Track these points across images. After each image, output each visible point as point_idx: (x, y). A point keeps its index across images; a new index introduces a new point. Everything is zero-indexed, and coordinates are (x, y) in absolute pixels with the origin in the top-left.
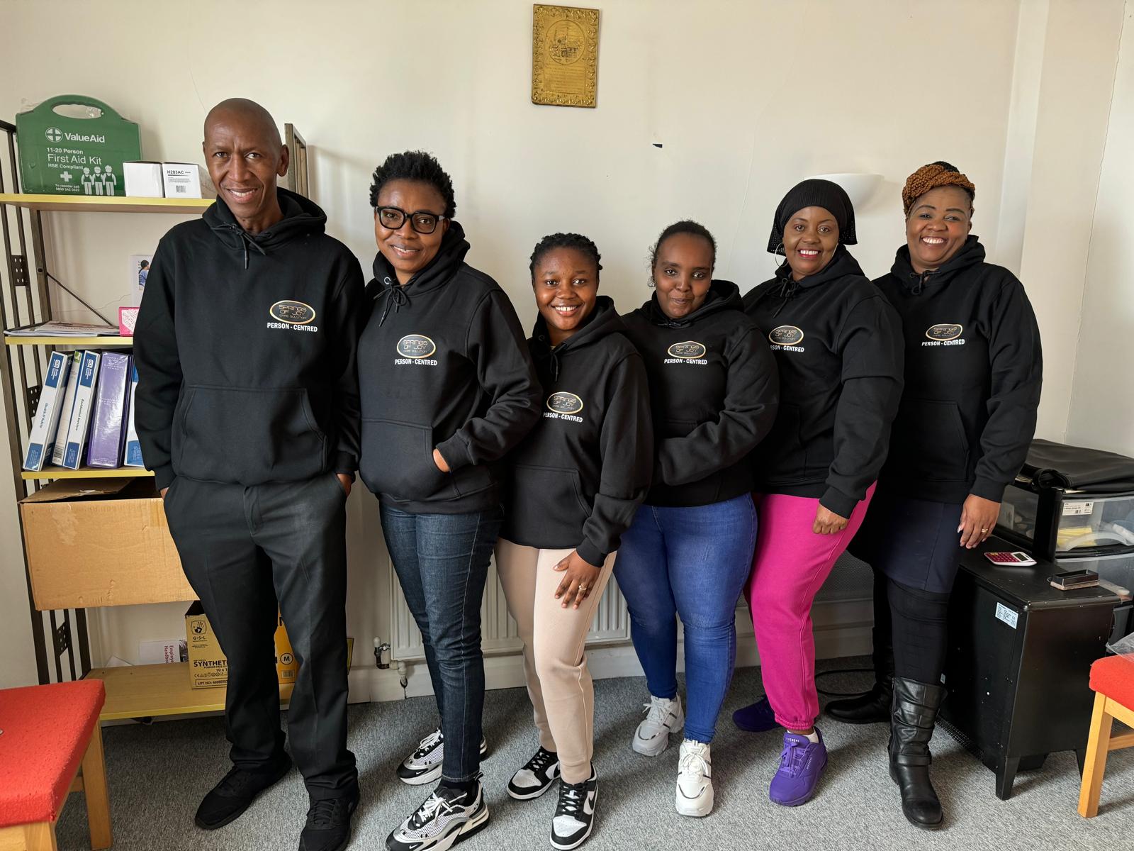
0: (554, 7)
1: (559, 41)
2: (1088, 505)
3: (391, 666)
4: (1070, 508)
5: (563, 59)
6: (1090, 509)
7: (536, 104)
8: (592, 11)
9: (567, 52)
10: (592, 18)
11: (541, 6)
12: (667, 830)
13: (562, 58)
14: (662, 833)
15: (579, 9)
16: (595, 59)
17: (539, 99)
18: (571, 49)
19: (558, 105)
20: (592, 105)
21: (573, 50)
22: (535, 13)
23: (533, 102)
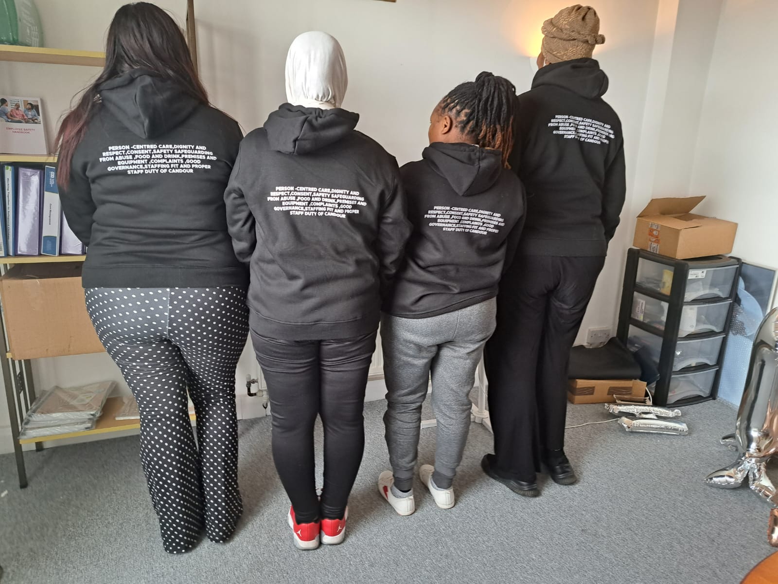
2: (703, 272)
3: (258, 394)
4: (693, 274)
6: (704, 274)
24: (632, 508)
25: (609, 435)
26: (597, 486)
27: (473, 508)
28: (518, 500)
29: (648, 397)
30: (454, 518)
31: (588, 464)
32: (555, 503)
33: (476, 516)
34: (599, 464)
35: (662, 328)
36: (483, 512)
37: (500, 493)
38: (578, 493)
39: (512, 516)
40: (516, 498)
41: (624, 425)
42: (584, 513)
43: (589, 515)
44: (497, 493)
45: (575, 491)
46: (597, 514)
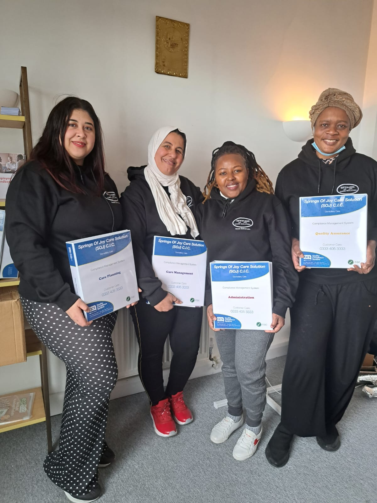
0: (167, 19)
1: (169, 39)
5: (171, 50)
7: (158, 73)
8: (186, 24)
9: (174, 45)
10: (186, 27)
11: (160, 17)
12: (258, 461)
13: (171, 48)
14: (256, 463)
15: (180, 22)
16: (187, 51)
17: (159, 71)
18: (175, 44)
19: (168, 75)
20: (186, 77)
21: (176, 45)
22: (157, 21)
23: (156, 72)
25: (357, 401)
26: (364, 452)
27: (275, 487)
28: (308, 474)
29: (376, 366)
30: (261, 500)
31: (351, 431)
32: (337, 474)
33: (279, 496)
34: (359, 430)
36: (284, 491)
37: (292, 468)
38: (352, 461)
39: (307, 492)
40: (305, 472)
41: (368, 393)
42: (362, 482)
43: (367, 483)
45: (349, 460)
46: (373, 482)
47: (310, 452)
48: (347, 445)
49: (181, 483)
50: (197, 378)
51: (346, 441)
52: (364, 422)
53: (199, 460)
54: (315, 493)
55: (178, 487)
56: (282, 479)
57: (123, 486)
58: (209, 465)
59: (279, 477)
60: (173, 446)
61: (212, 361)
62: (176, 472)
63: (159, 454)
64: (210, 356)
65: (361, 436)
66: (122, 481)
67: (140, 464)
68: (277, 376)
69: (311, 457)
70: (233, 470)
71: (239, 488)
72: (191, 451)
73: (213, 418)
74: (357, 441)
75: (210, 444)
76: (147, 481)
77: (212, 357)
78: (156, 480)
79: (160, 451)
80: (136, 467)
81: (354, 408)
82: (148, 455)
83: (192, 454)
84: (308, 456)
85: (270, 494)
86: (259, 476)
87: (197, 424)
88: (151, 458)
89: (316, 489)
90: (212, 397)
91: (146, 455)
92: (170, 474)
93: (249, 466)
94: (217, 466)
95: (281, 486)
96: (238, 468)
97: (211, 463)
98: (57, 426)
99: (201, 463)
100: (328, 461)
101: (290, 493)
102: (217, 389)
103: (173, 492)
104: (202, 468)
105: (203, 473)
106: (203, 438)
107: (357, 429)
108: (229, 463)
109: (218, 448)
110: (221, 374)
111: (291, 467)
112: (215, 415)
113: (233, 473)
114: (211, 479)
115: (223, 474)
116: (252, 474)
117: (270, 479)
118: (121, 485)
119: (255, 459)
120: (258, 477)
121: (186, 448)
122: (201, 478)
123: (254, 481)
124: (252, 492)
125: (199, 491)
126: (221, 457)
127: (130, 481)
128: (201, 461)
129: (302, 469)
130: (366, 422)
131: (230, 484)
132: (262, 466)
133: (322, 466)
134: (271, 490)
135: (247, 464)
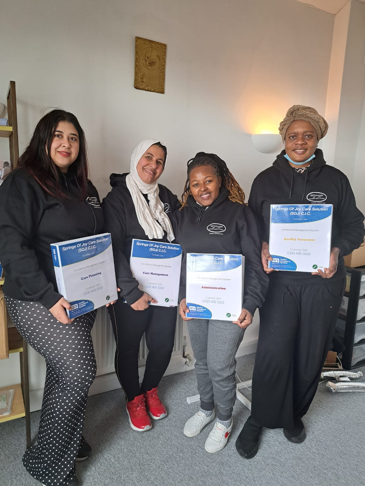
0: (146, 40)
1: (148, 57)
4: (364, 278)
5: (149, 67)
7: (136, 88)
8: (163, 44)
9: (152, 64)
10: (163, 47)
11: (139, 38)
12: (228, 453)
13: (149, 66)
14: (227, 455)
15: (157, 43)
16: (164, 69)
17: (138, 86)
18: (153, 62)
19: (146, 90)
20: (163, 92)
22: (136, 41)
23: (135, 87)
24: (357, 462)
25: (322, 396)
26: (328, 444)
27: (244, 478)
29: (339, 363)
31: (315, 423)
32: (303, 464)
35: (345, 314)
36: (253, 481)
37: (261, 460)
38: (316, 452)
39: (275, 482)
40: (273, 463)
41: (331, 388)
42: (326, 471)
43: (330, 473)
44: (258, 459)
45: (314, 451)
47: (277, 443)
48: (312, 437)
49: (155, 475)
50: (171, 375)
51: (311, 433)
52: (328, 415)
53: (172, 453)
54: (282, 482)
55: (152, 479)
56: (251, 470)
57: (100, 478)
58: (183, 458)
59: (248, 468)
60: (148, 440)
61: (185, 359)
62: (151, 464)
63: (135, 448)
64: (184, 353)
65: (325, 428)
66: (99, 474)
67: (116, 457)
68: (247, 373)
69: (278, 449)
70: (205, 462)
71: (211, 479)
72: (166, 445)
73: (186, 412)
74: (321, 433)
75: (183, 438)
76: (123, 473)
77: (185, 355)
78: (131, 472)
79: (135, 445)
80: (113, 460)
81: (319, 402)
82: (123, 449)
83: (166, 447)
84: (276, 448)
85: (240, 484)
86: (230, 467)
87: (171, 419)
88: (126, 451)
89: (284, 479)
90: (185, 393)
91: (122, 449)
92: (144, 466)
93: (220, 458)
94: (189, 458)
95: (250, 476)
96: (209, 460)
97: (184, 456)
98: (35, 422)
99: (174, 456)
100: (294, 453)
101: (259, 483)
102: (190, 385)
103: (148, 483)
104: (176, 461)
105: (176, 465)
106: (176, 432)
107: (322, 422)
108: (201, 455)
109: (191, 441)
110: (193, 371)
111: (259, 458)
112: (188, 410)
113: (205, 465)
114: (184, 471)
115: (195, 466)
116: (223, 466)
117: (240, 470)
118: (98, 478)
119: (225, 451)
120: (229, 469)
121: (161, 442)
122: (174, 470)
123: (224, 472)
124: (223, 483)
125: (172, 482)
126: (194, 450)
127: (107, 474)
128: (174, 454)
129: (270, 460)
130: (330, 416)
131: (202, 475)
132: (232, 458)
133: (289, 457)
134: (240, 481)
135: (218, 456)
